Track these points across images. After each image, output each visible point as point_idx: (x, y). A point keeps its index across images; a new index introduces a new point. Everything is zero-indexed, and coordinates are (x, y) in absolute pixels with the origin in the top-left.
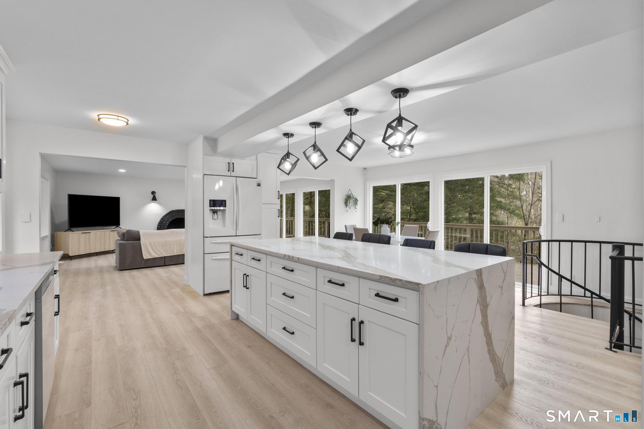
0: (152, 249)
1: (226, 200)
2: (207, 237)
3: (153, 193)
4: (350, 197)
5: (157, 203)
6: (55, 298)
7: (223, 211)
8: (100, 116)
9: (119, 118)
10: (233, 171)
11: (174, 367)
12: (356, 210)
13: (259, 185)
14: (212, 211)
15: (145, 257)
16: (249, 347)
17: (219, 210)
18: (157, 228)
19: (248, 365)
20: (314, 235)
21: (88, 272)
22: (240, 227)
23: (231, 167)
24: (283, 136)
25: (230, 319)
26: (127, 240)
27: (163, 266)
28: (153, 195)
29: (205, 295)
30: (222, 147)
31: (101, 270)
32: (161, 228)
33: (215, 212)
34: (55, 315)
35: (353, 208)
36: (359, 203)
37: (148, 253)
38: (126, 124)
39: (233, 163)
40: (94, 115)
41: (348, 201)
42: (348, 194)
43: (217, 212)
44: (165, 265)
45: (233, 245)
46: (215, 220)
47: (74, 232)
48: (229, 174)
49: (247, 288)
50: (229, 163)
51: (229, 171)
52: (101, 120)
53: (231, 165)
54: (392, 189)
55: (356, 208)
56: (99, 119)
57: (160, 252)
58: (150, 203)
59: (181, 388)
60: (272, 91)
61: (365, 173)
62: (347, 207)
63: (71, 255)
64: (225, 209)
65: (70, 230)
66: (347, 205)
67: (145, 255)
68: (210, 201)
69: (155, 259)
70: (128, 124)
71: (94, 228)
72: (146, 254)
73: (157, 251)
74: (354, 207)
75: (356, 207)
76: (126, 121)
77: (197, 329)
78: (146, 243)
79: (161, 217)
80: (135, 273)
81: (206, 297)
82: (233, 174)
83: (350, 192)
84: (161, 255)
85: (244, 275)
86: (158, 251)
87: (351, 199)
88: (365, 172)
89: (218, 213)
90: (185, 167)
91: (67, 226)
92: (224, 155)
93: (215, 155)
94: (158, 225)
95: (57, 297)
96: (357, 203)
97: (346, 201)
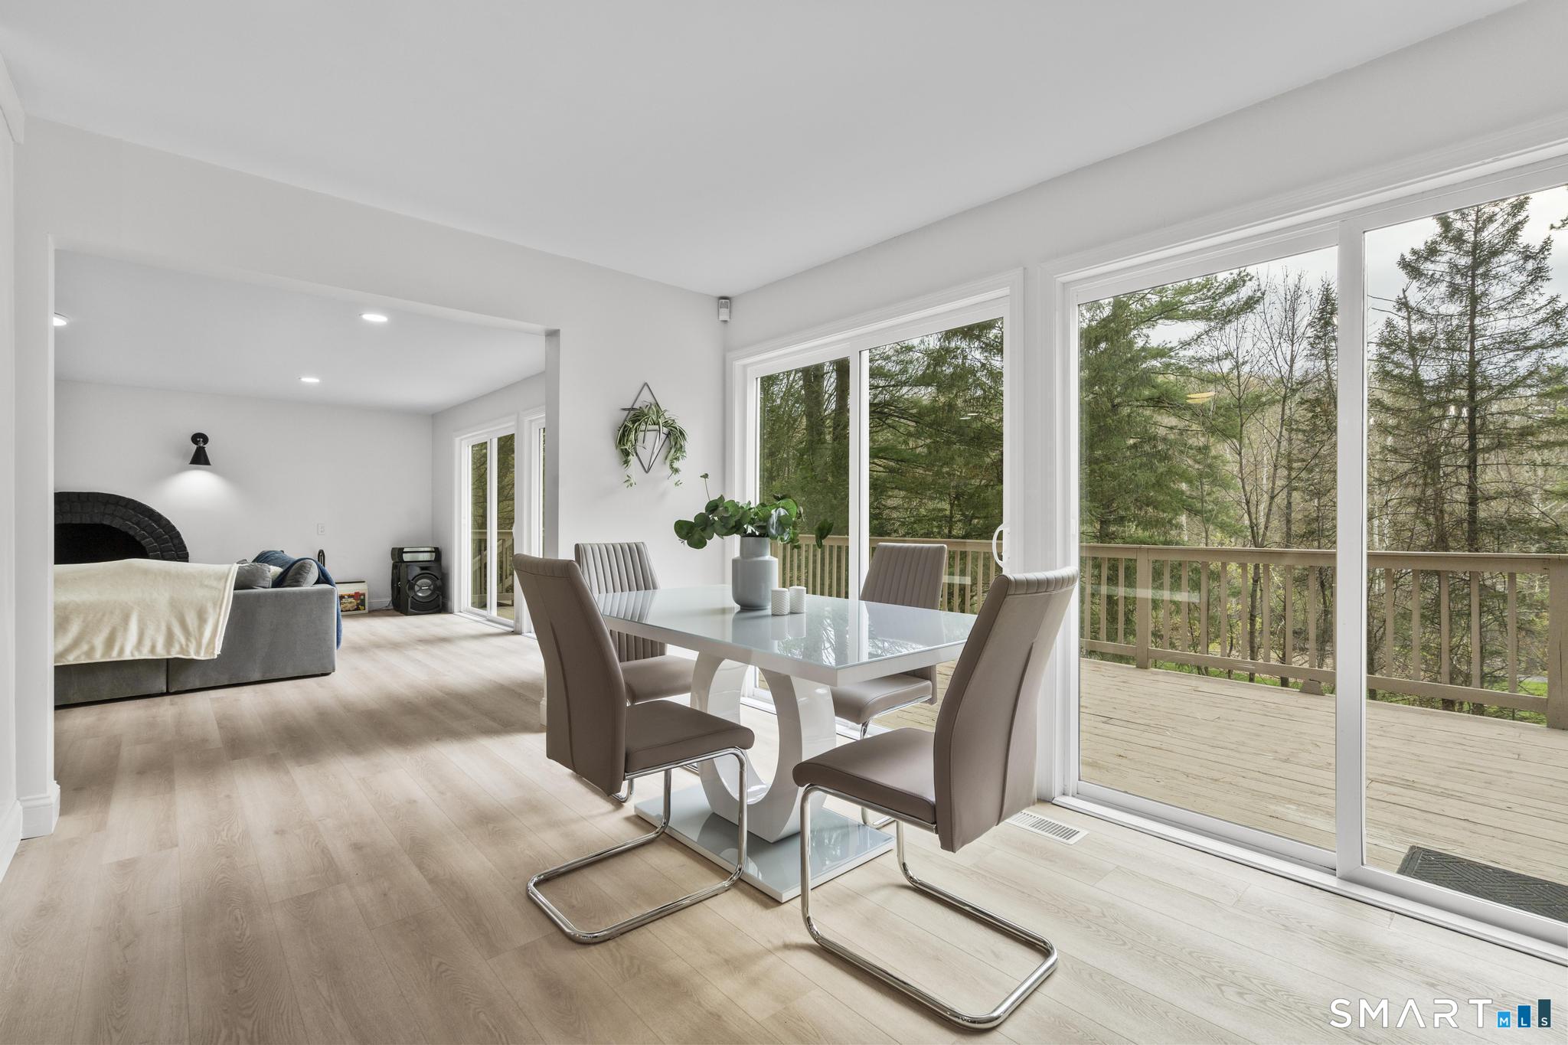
4: (647, 417)
5: (212, 471)
12: (676, 477)
28: (195, 447)
35: (659, 469)
36: (690, 445)
41: (632, 437)
42: (637, 406)
55: (676, 471)
61: (726, 317)
62: (625, 461)
66: (626, 453)
74: (668, 462)
75: (676, 465)
83: (646, 398)
87: (652, 429)
88: (724, 314)
96: (681, 447)
97: (623, 435)
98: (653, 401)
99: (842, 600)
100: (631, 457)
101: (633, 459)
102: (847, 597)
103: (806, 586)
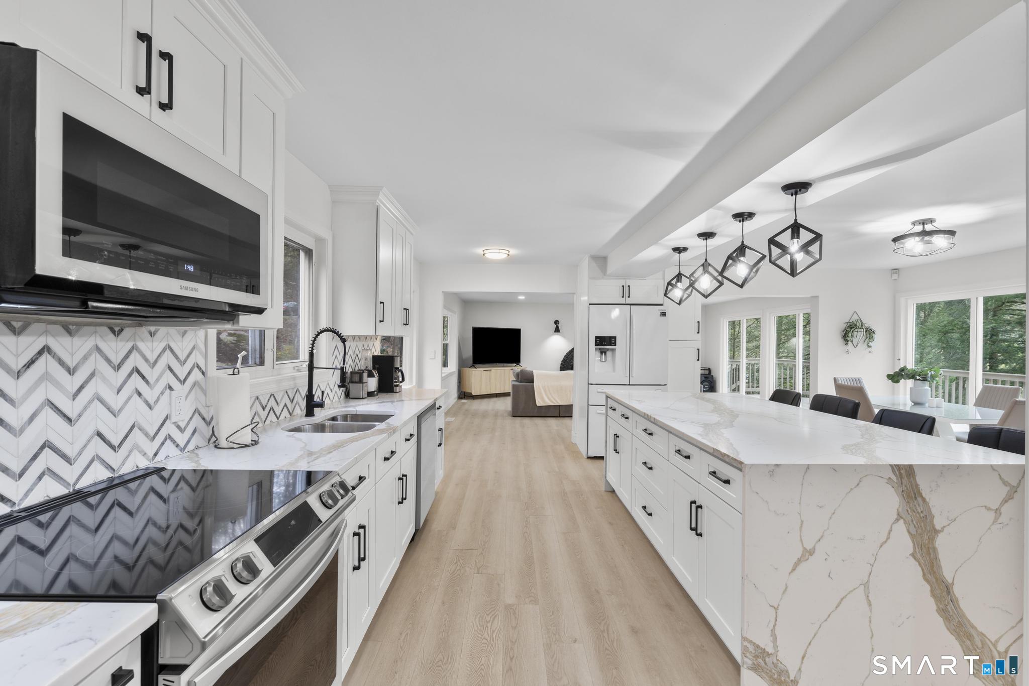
0: (546, 395)
1: (616, 337)
2: (592, 384)
3: (557, 322)
4: (856, 325)
5: (561, 335)
6: (439, 430)
7: (613, 350)
8: (485, 252)
9: (501, 251)
10: (629, 297)
11: (527, 521)
12: (870, 349)
13: (664, 314)
14: (599, 351)
15: (538, 404)
16: (611, 524)
17: (608, 349)
18: (561, 368)
19: (599, 540)
20: (739, 391)
21: (485, 415)
22: (634, 373)
23: (626, 291)
24: (672, 251)
25: (604, 489)
26: (521, 382)
27: (557, 417)
28: (556, 326)
29: (588, 458)
30: (612, 268)
31: (496, 415)
32: (564, 368)
33: (603, 352)
34: (439, 446)
35: (862, 347)
36: (878, 336)
37: (542, 399)
38: (507, 255)
39: (629, 286)
40: (480, 251)
41: (850, 334)
42: (850, 321)
43: (605, 353)
44: (560, 417)
45: (609, 398)
46: (602, 363)
47: (477, 369)
48: (623, 301)
49: (617, 453)
50: (623, 286)
51: (623, 297)
52: (485, 255)
53: (626, 289)
54: (963, 306)
55: (870, 347)
56: (484, 255)
57: (554, 399)
58: (552, 335)
59: (526, 539)
60: (641, 203)
61: (896, 278)
62: (847, 344)
63: (474, 394)
64: (615, 349)
65: (474, 366)
67: (539, 402)
68: (596, 338)
69: (548, 407)
70: (509, 255)
71: (494, 365)
72: (539, 400)
73: (552, 399)
74: (866, 343)
75: (870, 344)
76: (507, 252)
77: (564, 492)
78: (539, 386)
79: (565, 354)
80: (527, 421)
81: (590, 461)
82: (629, 301)
83: (855, 317)
84: (554, 402)
85: (615, 435)
86: (552, 397)
87: (857, 330)
88: (895, 276)
89: (608, 353)
90: (574, 294)
91: (470, 362)
92: (617, 277)
93: (604, 277)
94: (561, 364)
95: (440, 430)
96: (872, 336)
97: (846, 334)
98: (858, 318)
99: (960, 406)
100: (849, 342)
101: (850, 343)
102: (964, 403)
103: (943, 397)
